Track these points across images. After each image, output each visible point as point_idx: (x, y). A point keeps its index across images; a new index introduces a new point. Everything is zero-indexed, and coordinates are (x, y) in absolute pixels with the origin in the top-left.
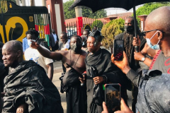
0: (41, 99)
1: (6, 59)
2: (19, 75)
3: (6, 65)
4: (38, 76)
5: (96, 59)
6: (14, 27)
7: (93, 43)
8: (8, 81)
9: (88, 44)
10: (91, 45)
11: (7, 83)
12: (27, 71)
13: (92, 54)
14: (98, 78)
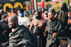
0: (31, 45)
1: (10, 25)
2: (17, 32)
3: (10, 28)
4: (27, 33)
5: (53, 24)
6: (17, 7)
7: (51, 15)
8: (12, 35)
9: (48, 16)
10: (50, 16)
11: (11, 36)
12: (21, 30)
13: (51, 21)
14: (55, 33)
